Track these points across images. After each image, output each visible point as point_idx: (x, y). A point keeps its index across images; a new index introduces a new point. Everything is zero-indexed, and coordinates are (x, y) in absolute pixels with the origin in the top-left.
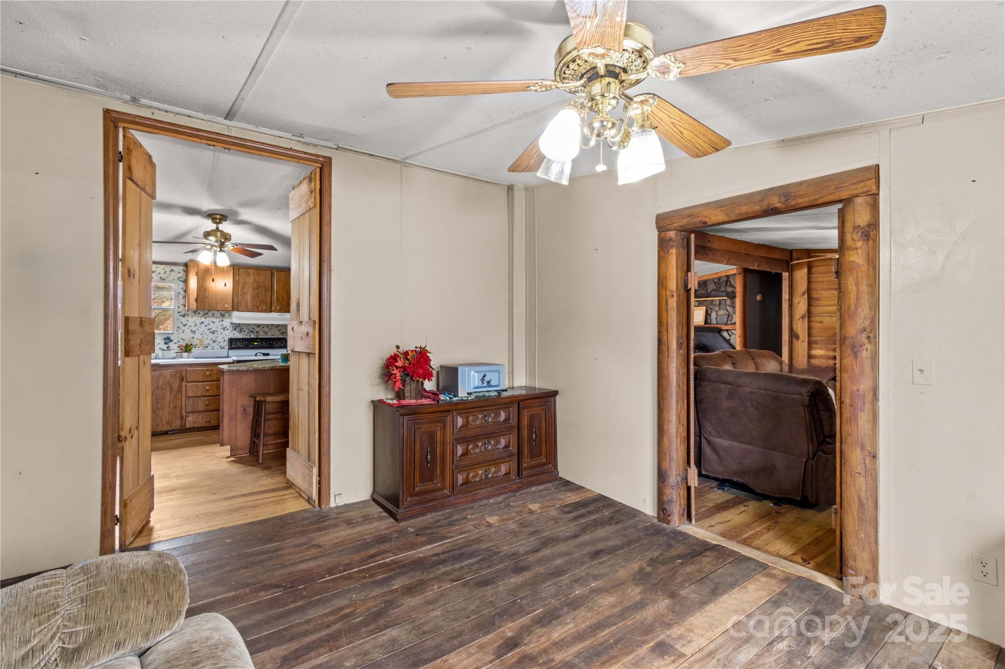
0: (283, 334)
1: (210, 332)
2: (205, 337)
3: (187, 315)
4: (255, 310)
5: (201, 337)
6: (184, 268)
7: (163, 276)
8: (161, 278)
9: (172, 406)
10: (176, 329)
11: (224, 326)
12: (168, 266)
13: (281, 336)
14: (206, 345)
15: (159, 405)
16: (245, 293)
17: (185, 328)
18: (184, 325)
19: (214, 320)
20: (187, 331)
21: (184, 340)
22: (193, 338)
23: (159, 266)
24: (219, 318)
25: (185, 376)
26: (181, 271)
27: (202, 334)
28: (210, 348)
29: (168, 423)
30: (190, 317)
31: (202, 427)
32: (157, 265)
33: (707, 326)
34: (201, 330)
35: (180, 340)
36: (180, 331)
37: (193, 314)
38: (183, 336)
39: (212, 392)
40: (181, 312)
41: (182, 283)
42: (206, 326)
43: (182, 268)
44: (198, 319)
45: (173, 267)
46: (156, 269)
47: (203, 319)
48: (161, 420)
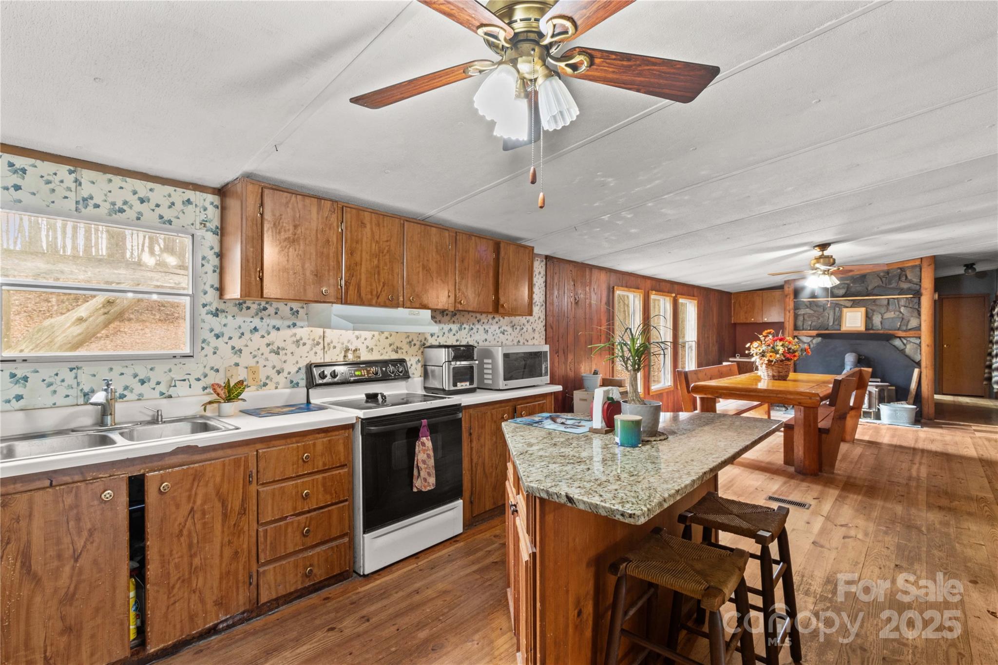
0: (397, 352)
1: (272, 351)
2: (262, 362)
3: (223, 311)
4: (374, 301)
5: (252, 362)
6: (216, 199)
7: (168, 214)
8: (161, 217)
9: (228, 552)
10: (199, 345)
11: (298, 337)
12: (180, 190)
13: (394, 356)
14: (264, 380)
15: (197, 561)
16: (356, 264)
17: (220, 343)
18: (217, 336)
19: (278, 323)
20: (225, 349)
21: (217, 371)
22: (237, 365)
23: (157, 187)
24: (289, 319)
25: (254, 471)
26: (207, 205)
27: (255, 357)
28: (271, 385)
29: (219, 603)
30: (230, 317)
31: (296, 591)
32: (150, 185)
33: (868, 332)
34: (253, 346)
35: (207, 370)
36: (209, 350)
37: (236, 309)
38: (213, 361)
39: (314, 501)
40: (211, 304)
41: (210, 234)
42: (263, 337)
43: (210, 198)
44: (245, 321)
45: (190, 194)
46: (150, 194)
47: (256, 322)
48: (202, 601)
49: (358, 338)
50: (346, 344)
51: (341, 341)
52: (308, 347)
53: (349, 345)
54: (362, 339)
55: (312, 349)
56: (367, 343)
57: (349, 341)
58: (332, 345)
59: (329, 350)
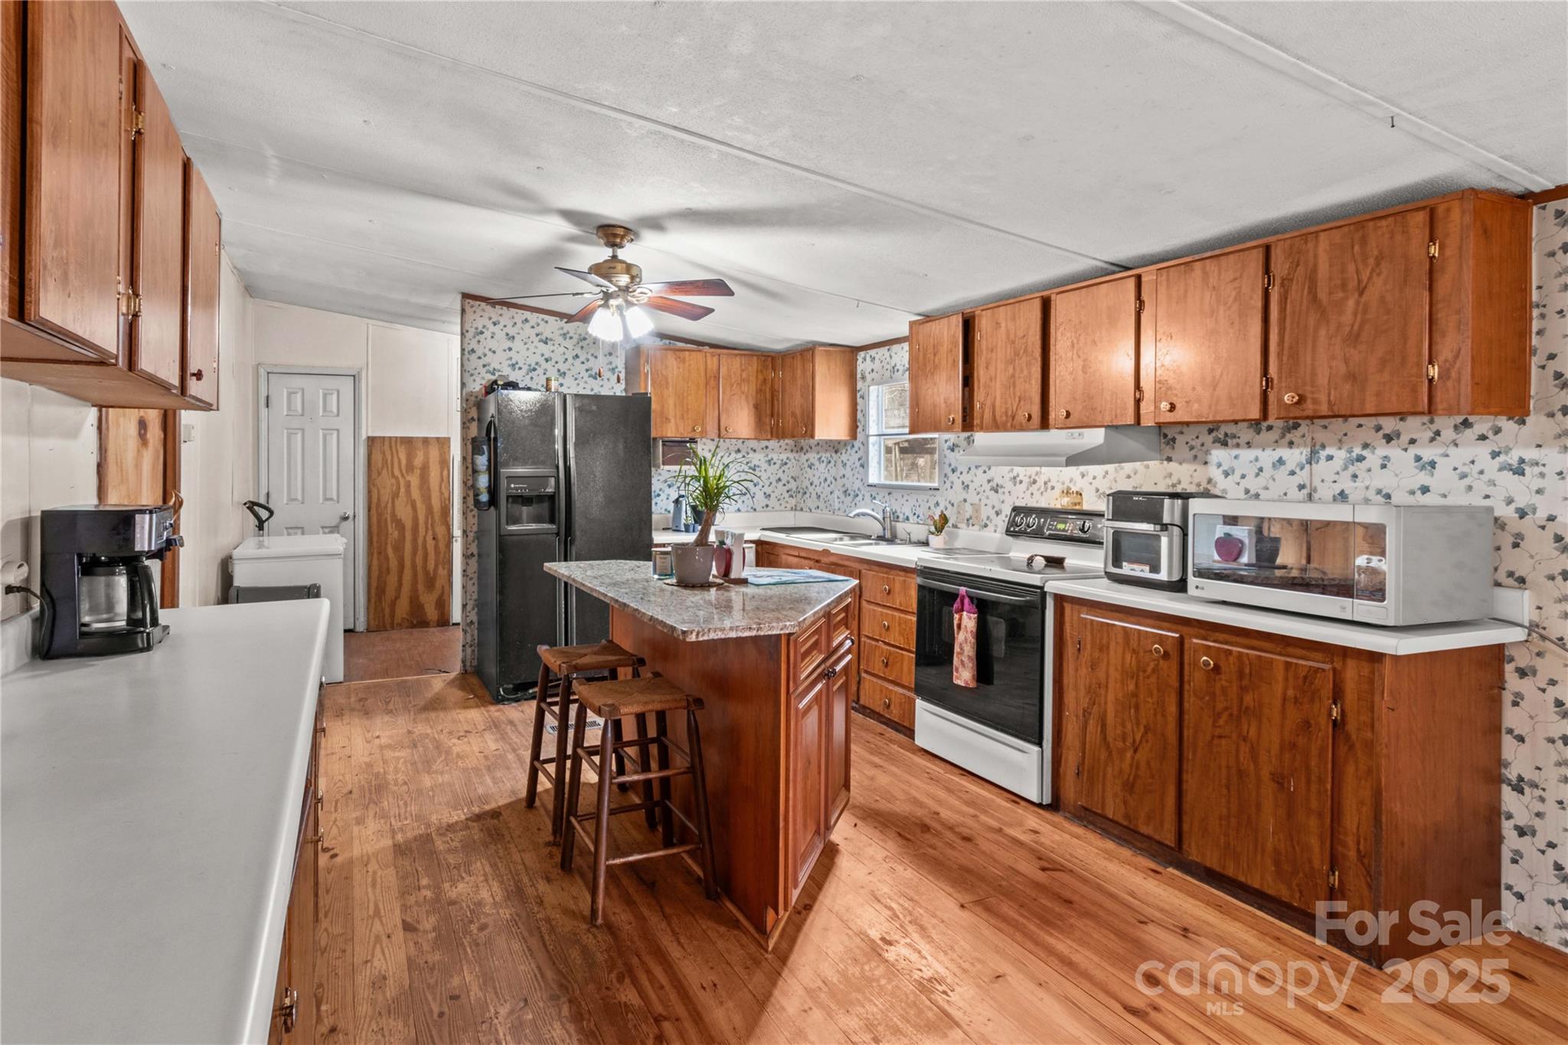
1: (992, 489)
2: (984, 500)
5: (976, 499)
10: (942, 479)
11: (1015, 473)
14: (985, 520)
17: (955, 477)
18: (953, 471)
20: (957, 485)
21: (953, 505)
22: (965, 500)
27: (978, 493)
28: (991, 527)
34: (977, 482)
35: (947, 504)
36: (948, 485)
38: (951, 495)
42: (985, 472)
49: (1083, 476)
50: (1067, 483)
51: (1061, 480)
52: (1024, 486)
53: (1071, 485)
54: (1089, 478)
55: (1028, 489)
56: (1096, 483)
57: (1071, 480)
58: (1049, 485)
59: (1046, 490)
